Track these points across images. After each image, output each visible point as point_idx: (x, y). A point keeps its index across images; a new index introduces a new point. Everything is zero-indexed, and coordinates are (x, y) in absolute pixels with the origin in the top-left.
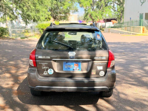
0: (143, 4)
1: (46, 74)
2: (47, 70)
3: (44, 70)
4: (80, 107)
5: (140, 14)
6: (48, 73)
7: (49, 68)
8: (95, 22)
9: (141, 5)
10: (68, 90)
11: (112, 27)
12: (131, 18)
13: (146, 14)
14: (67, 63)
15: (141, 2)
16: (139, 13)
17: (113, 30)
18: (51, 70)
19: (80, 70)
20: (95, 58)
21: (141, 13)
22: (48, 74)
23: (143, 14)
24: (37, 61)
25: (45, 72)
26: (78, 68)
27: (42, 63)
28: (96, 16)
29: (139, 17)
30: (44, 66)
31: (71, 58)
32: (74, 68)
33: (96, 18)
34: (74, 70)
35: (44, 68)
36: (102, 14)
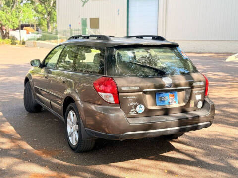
0: (86, 4)
1: (134, 113)
2: (135, 107)
3: (131, 108)
4: (162, 156)
5: (82, 19)
6: (136, 111)
7: (139, 104)
8: (6, 30)
9: (83, 6)
10: (169, 133)
11: (38, 39)
12: (70, 25)
13: (90, 19)
14: (160, 94)
15: (83, 2)
16: (81, 17)
17: (42, 43)
18: (141, 106)
19: (177, 103)
20: (194, 84)
21: (84, 17)
22: (137, 113)
23: (86, 19)
24: (120, 94)
25: (132, 110)
26: (174, 101)
27: (128, 98)
28: (9, 20)
29: (81, 24)
30: (131, 102)
31: (167, 87)
32: (170, 101)
33: (7, 22)
34: (169, 103)
35: (132, 104)
36: (18, 16)
